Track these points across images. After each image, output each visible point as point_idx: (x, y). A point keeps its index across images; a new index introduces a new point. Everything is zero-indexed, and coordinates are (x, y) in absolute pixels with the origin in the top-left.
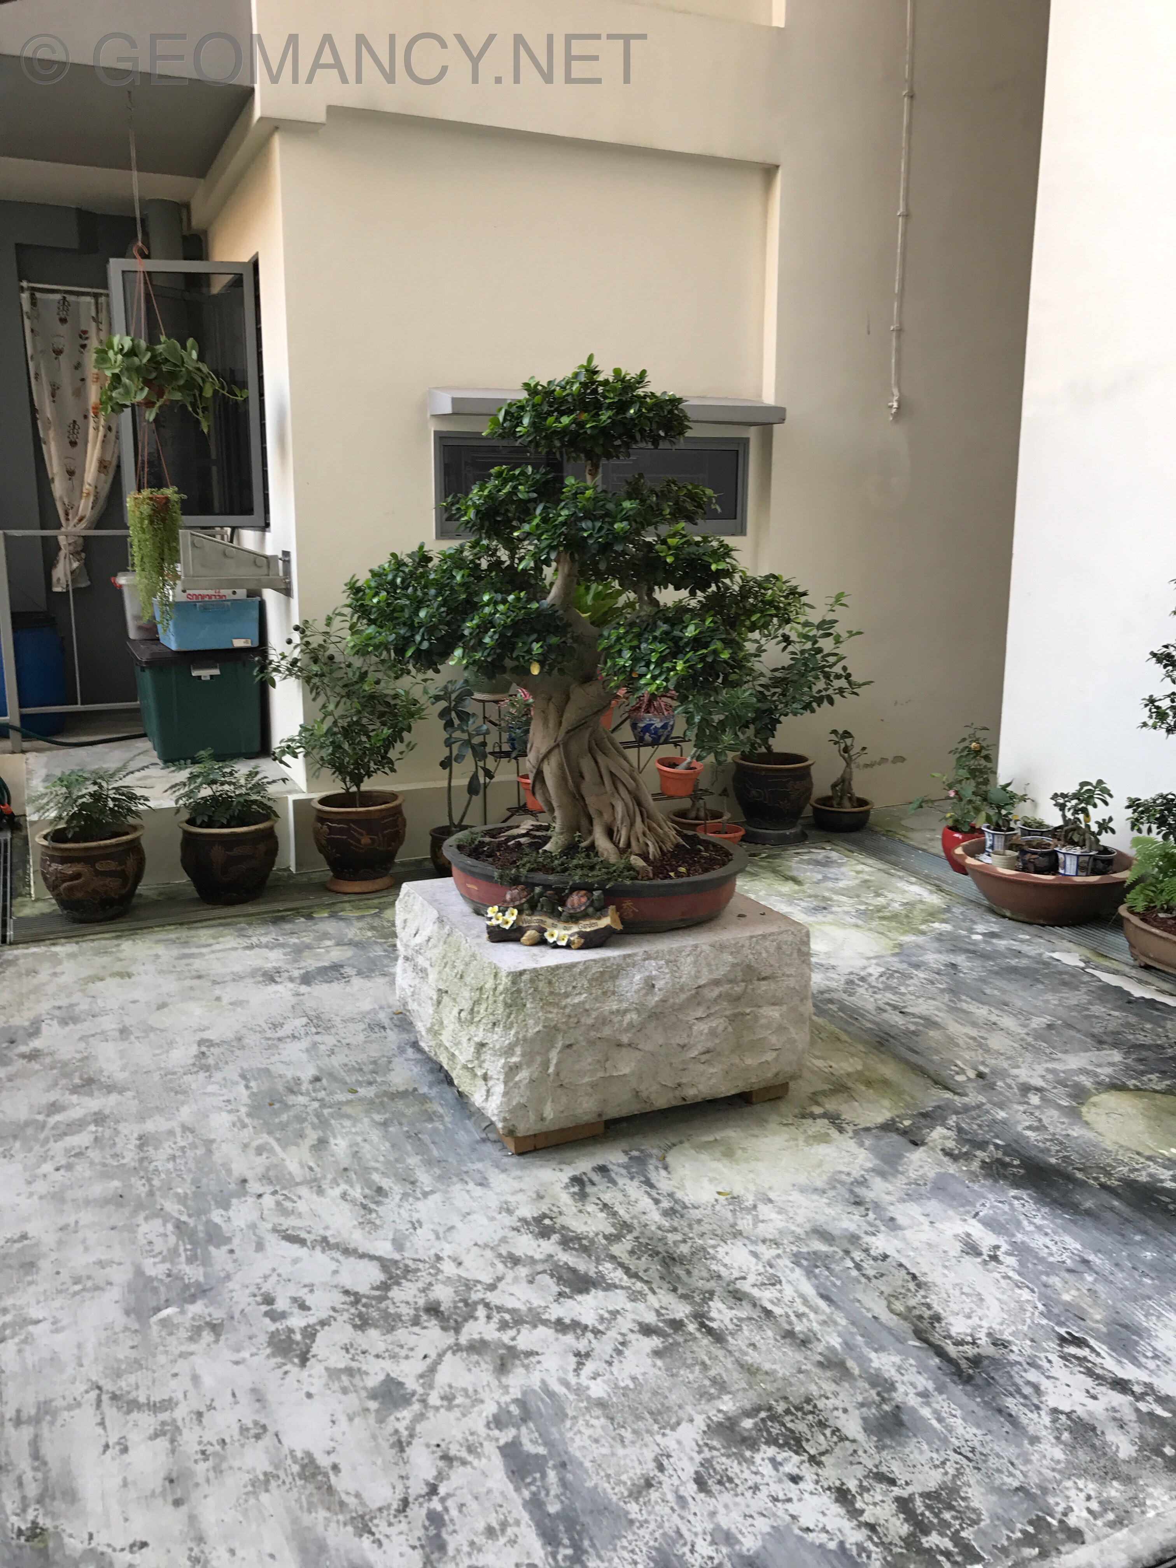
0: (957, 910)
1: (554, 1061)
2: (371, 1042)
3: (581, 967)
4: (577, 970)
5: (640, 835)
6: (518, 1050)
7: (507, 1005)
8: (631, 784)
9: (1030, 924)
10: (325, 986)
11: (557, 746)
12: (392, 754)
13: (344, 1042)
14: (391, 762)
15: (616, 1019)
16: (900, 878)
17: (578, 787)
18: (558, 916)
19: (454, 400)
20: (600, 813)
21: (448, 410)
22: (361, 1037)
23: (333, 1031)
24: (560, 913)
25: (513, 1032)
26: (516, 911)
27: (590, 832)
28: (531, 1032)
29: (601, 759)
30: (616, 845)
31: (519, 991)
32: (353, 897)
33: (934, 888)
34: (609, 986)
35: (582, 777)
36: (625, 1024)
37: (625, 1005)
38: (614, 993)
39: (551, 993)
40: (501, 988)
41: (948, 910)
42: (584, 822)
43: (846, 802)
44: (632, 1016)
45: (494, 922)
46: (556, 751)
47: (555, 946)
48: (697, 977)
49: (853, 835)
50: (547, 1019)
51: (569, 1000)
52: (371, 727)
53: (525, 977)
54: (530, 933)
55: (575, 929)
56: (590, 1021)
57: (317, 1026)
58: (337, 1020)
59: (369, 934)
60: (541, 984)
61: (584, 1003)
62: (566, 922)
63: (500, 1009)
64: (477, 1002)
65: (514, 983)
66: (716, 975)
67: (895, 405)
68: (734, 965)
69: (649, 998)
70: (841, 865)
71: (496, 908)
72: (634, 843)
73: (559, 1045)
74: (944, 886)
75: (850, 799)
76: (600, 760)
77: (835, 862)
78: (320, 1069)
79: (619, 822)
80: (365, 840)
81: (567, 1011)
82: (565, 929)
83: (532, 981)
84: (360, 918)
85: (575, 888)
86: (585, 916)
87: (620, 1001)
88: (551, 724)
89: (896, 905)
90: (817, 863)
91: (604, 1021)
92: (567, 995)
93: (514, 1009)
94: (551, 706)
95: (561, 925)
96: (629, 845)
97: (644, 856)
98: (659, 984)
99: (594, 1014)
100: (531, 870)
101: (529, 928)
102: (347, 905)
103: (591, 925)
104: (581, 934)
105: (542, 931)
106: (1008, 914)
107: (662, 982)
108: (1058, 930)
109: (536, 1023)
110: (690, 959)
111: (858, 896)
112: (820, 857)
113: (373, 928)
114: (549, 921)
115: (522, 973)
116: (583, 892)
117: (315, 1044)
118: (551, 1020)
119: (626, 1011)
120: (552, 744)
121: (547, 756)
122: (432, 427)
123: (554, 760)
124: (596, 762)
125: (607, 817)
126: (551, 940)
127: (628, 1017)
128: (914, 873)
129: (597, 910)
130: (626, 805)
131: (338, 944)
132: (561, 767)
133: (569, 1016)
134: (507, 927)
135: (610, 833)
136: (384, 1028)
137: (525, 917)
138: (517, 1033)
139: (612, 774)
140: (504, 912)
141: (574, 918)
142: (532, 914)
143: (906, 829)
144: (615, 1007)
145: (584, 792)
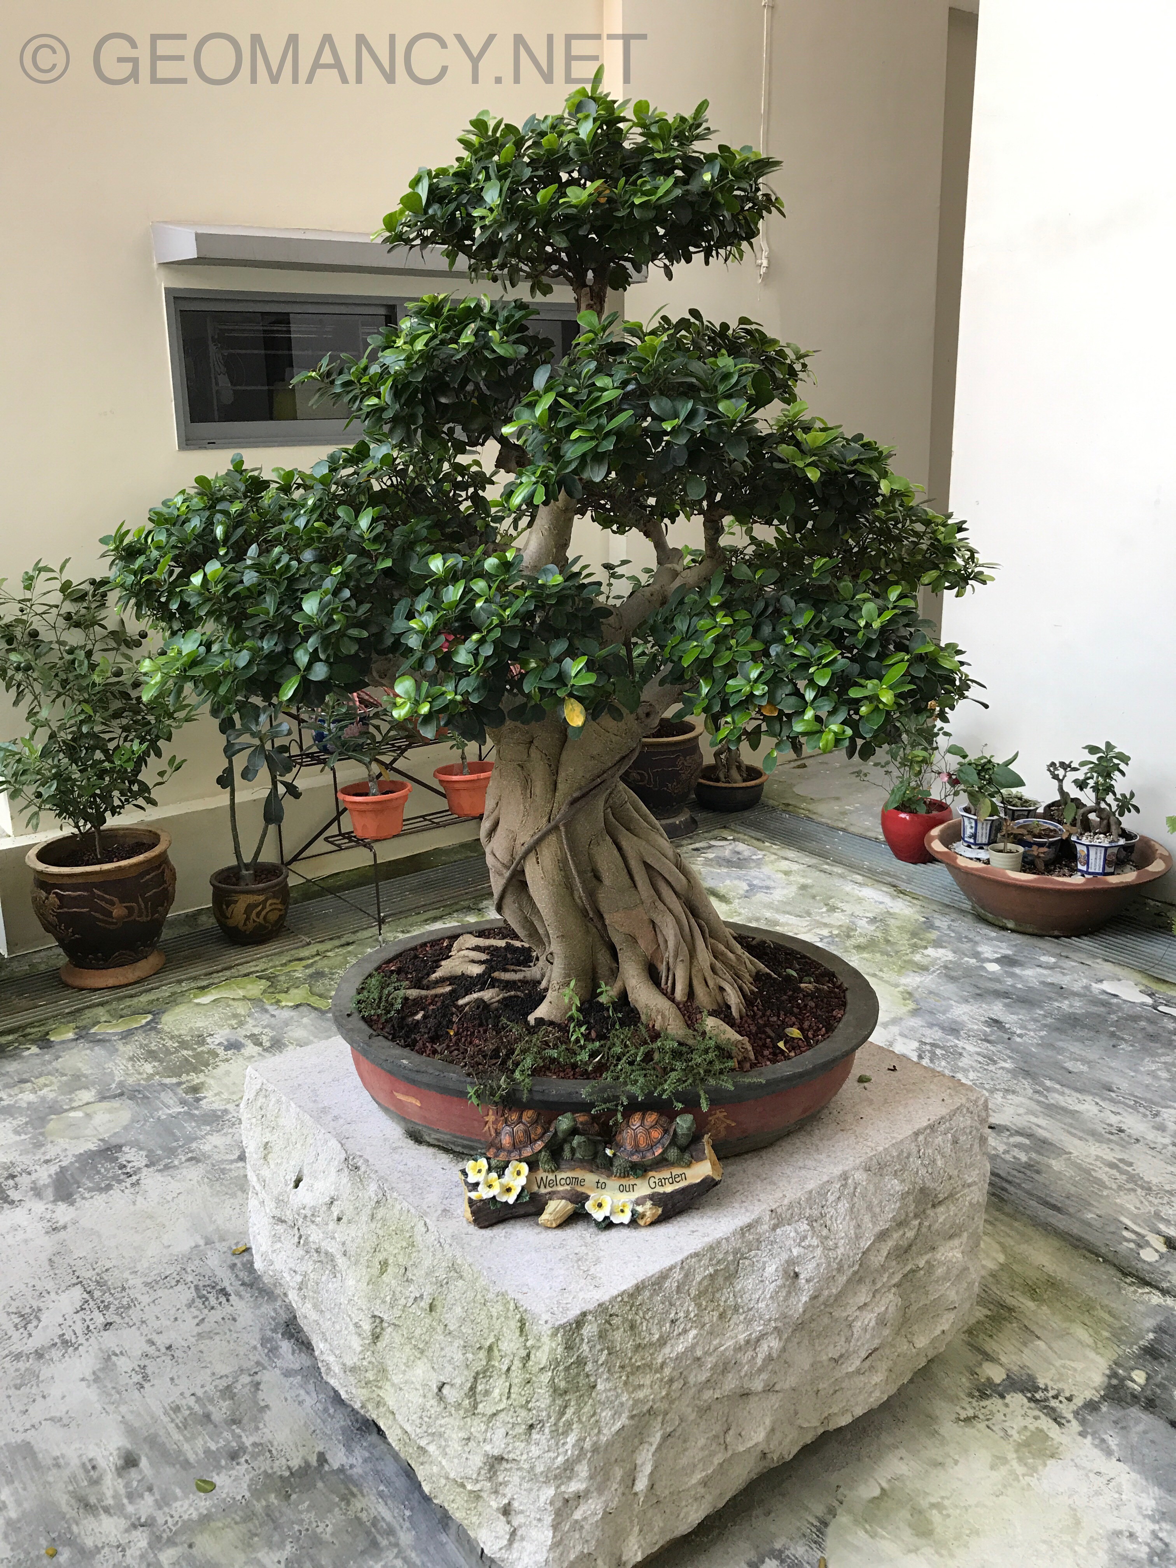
0: (942, 922)
1: (648, 1469)
2: (209, 1335)
3: (677, 1275)
4: (670, 1285)
5: (708, 973)
6: (583, 1470)
7: (556, 1392)
8: (679, 881)
9: (1041, 936)
10: (100, 1199)
11: (556, 828)
12: (147, 775)
13: (162, 1341)
14: (144, 789)
15: (745, 1358)
16: (841, 876)
17: (592, 895)
18: (606, 1166)
19: (198, 237)
20: (633, 940)
21: (191, 253)
22: (188, 1326)
23: (135, 1314)
24: (610, 1161)
25: (571, 1439)
26: (524, 1168)
27: (615, 973)
28: (607, 1434)
29: (628, 842)
30: (670, 996)
31: (581, 1362)
32: (107, 996)
33: (891, 890)
34: (726, 1297)
35: (598, 878)
36: (759, 1362)
37: (757, 1328)
38: (736, 1309)
39: (638, 1347)
40: (541, 1357)
41: (929, 925)
42: (603, 957)
43: (734, 773)
44: (773, 1344)
45: (483, 1193)
46: (553, 838)
47: (608, 1224)
48: (858, 1237)
49: (750, 815)
50: (636, 1402)
51: (667, 1350)
52: (107, 736)
53: (589, 1330)
54: (556, 1208)
55: (643, 1189)
56: (703, 1377)
57: (104, 1308)
58: (138, 1290)
59: (148, 1068)
60: (618, 1335)
61: (693, 1347)
62: (625, 1175)
63: (543, 1399)
64: (484, 1373)
65: (569, 1348)
66: (882, 1225)
67: (765, 263)
68: (904, 1196)
69: (793, 1300)
70: (759, 863)
71: (483, 1163)
72: (700, 991)
73: (657, 1438)
74: (903, 886)
75: (739, 768)
76: (624, 844)
77: (748, 860)
78: (131, 1431)
79: (670, 954)
80: (118, 911)
81: (667, 1371)
82: (623, 1189)
83: (602, 1335)
84: (127, 1036)
85: (634, 1107)
86: (661, 1163)
87: (749, 1322)
88: (539, 787)
89: (863, 923)
90: (729, 863)
91: (725, 1367)
92: (663, 1342)
93: (572, 1397)
94: (535, 753)
95: (613, 1183)
96: (691, 993)
97: (722, 1012)
98: (806, 1271)
99: (710, 1362)
100: (536, 1072)
101: (552, 1195)
102: (100, 1011)
103: (673, 1180)
104: (657, 1199)
105: (580, 1199)
106: (1010, 925)
107: (811, 1266)
108: (1075, 941)
109: (617, 1414)
110: (844, 1206)
111: (809, 914)
112: (727, 853)
113: (151, 1055)
114: (590, 1178)
115: (579, 1322)
116: (651, 1118)
117: (108, 1358)
118: (643, 1401)
119: (762, 1336)
120: (543, 824)
121: (533, 848)
122: (162, 282)
123: (548, 853)
124: (620, 849)
125: (645, 945)
126: (599, 1215)
127: (764, 1349)
128: (852, 867)
129: (683, 1149)
130: (678, 921)
131: (103, 1098)
132: (562, 864)
133: (671, 1381)
134: (511, 1199)
135: (653, 974)
136: (224, 1292)
137: (541, 1174)
138: (582, 1439)
139: (648, 866)
140: (501, 1171)
141: (639, 1170)
142: (558, 1168)
143: (804, 799)
144: (742, 1337)
145: (604, 907)
